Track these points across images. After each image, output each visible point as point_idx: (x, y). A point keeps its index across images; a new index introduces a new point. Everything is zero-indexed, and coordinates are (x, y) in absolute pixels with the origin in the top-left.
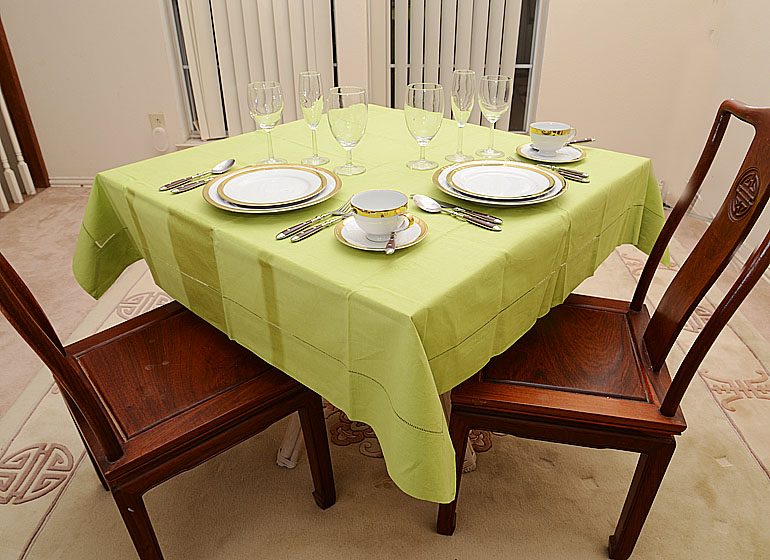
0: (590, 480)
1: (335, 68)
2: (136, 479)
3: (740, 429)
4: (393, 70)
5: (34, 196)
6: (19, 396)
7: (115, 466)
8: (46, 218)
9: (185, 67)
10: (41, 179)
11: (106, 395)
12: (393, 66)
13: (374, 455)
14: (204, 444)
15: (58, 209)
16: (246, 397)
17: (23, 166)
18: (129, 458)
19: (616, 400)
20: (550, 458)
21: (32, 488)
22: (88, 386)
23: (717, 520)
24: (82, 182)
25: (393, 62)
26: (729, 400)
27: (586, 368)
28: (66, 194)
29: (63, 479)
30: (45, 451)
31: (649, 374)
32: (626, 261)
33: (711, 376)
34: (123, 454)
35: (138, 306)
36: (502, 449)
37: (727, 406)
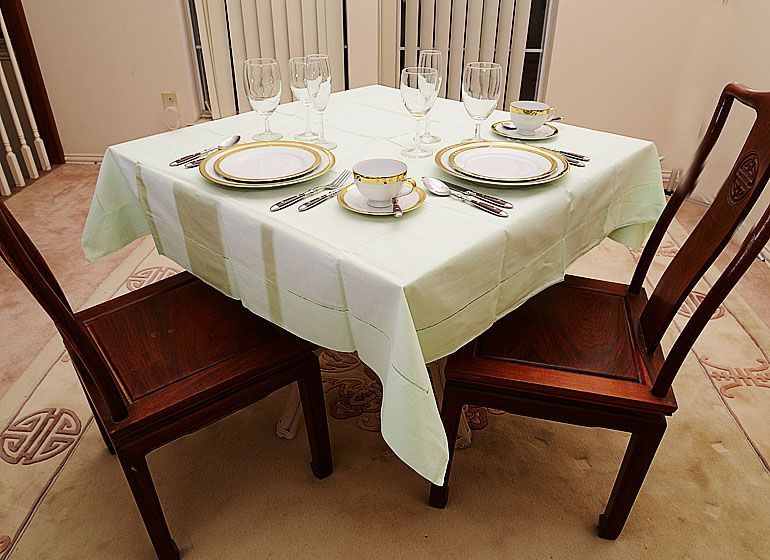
0: (583, 461)
1: (346, 50)
2: (140, 440)
3: (738, 416)
4: (403, 52)
5: (49, 171)
6: (31, 362)
7: (120, 425)
8: (61, 194)
9: (198, 47)
10: (57, 156)
11: (113, 360)
12: (403, 48)
13: (371, 429)
15: (72, 185)
16: (245, 365)
17: (39, 141)
18: (135, 418)
19: (608, 380)
20: (545, 437)
21: (41, 449)
23: (709, 503)
24: (96, 159)
25: (403, 44)
26: (727, 387)
27: (580, 348)
28: (82, 171)
29: (71, 442)
30: (54, 415)
31: (643, 355)
33: (711, 363)
34: (127, 415)
35: (147, 280)
36: (497, 427)
37: (726, 392)
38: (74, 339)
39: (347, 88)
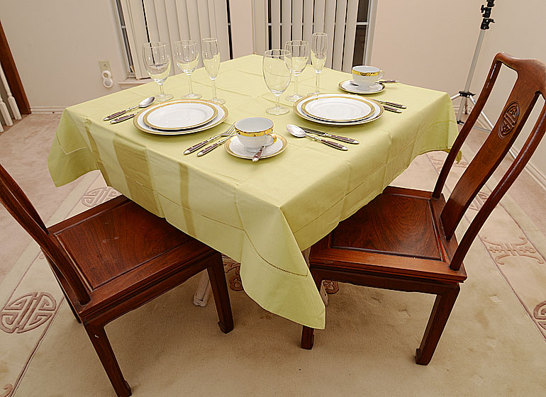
0: (404, 312)
1: (229, 27)
2: (100, 316)
3: (507, 276)
4: (270, 27)
5: (20, 120)
6: (17, 260)
7: (85, 308)
8: (30, 136)
9: (123, 27)
10: (24, 108)
11: (77, 260)
12: (270, 24)
14: (144, 292)
15: (38, 130)
16: (170, 261)
17: (12, 99)
18: (95, 302)
19: (420, 260)
20: (377, 298)
21: (29, 322)
22: (65, 255)
23: (489, 337)
24: (53, 110)
25: (270, 21)
26: (500, 257)
27: (400, 238)
28: (43, 119)
29: (50, 316)
30: (37, 297)
31: (443, 242)
32: (433, 161)
33: (489, 241)
34: (90, 300)
35: (96, 197)
36: (345, 292)
37: (499, 261)
38: (49, 251)
39: (231, 58)
